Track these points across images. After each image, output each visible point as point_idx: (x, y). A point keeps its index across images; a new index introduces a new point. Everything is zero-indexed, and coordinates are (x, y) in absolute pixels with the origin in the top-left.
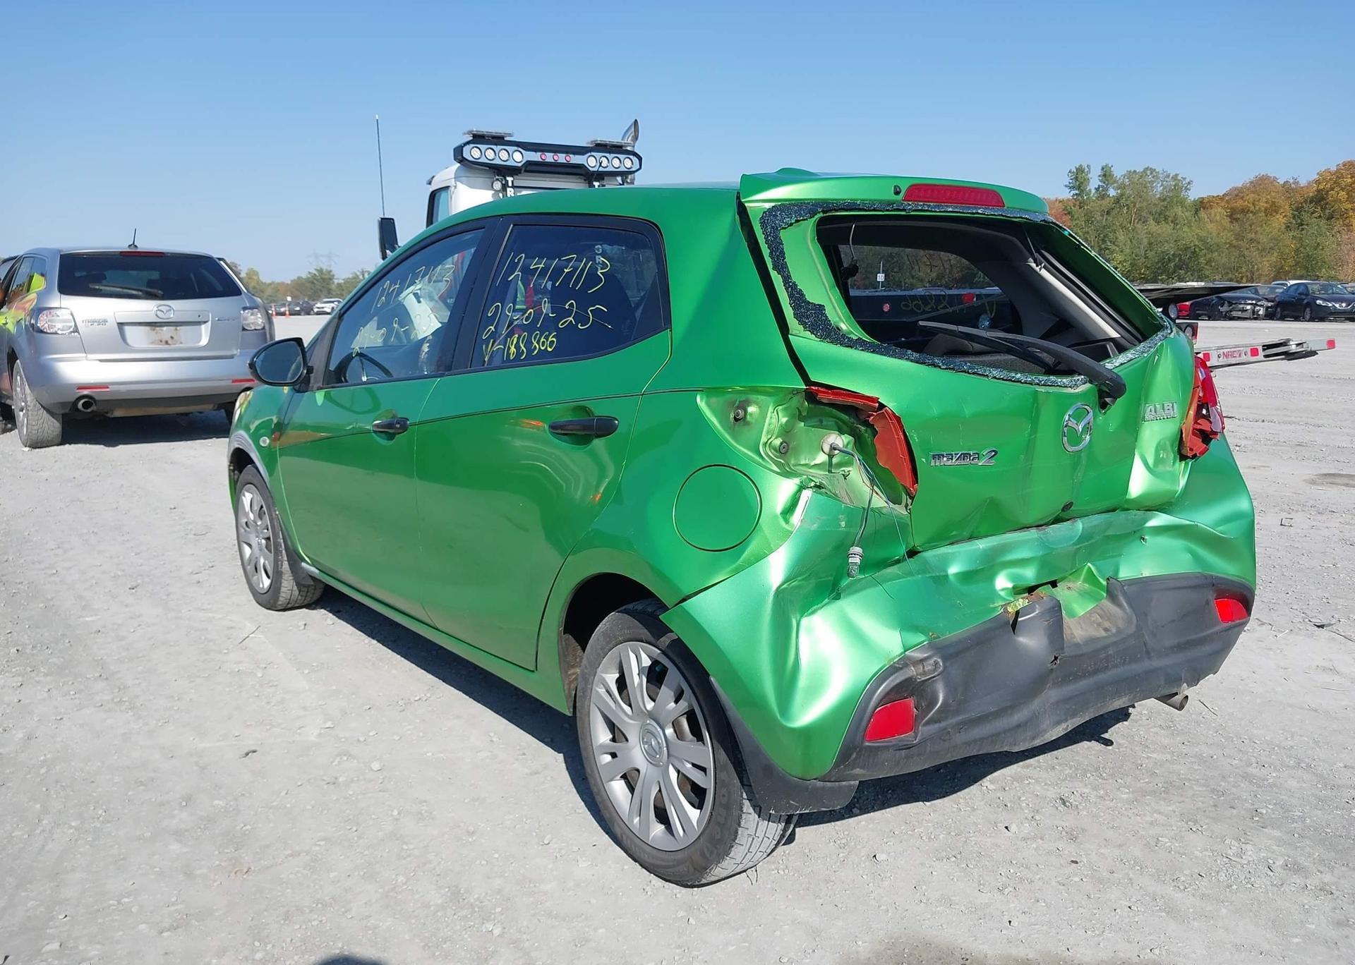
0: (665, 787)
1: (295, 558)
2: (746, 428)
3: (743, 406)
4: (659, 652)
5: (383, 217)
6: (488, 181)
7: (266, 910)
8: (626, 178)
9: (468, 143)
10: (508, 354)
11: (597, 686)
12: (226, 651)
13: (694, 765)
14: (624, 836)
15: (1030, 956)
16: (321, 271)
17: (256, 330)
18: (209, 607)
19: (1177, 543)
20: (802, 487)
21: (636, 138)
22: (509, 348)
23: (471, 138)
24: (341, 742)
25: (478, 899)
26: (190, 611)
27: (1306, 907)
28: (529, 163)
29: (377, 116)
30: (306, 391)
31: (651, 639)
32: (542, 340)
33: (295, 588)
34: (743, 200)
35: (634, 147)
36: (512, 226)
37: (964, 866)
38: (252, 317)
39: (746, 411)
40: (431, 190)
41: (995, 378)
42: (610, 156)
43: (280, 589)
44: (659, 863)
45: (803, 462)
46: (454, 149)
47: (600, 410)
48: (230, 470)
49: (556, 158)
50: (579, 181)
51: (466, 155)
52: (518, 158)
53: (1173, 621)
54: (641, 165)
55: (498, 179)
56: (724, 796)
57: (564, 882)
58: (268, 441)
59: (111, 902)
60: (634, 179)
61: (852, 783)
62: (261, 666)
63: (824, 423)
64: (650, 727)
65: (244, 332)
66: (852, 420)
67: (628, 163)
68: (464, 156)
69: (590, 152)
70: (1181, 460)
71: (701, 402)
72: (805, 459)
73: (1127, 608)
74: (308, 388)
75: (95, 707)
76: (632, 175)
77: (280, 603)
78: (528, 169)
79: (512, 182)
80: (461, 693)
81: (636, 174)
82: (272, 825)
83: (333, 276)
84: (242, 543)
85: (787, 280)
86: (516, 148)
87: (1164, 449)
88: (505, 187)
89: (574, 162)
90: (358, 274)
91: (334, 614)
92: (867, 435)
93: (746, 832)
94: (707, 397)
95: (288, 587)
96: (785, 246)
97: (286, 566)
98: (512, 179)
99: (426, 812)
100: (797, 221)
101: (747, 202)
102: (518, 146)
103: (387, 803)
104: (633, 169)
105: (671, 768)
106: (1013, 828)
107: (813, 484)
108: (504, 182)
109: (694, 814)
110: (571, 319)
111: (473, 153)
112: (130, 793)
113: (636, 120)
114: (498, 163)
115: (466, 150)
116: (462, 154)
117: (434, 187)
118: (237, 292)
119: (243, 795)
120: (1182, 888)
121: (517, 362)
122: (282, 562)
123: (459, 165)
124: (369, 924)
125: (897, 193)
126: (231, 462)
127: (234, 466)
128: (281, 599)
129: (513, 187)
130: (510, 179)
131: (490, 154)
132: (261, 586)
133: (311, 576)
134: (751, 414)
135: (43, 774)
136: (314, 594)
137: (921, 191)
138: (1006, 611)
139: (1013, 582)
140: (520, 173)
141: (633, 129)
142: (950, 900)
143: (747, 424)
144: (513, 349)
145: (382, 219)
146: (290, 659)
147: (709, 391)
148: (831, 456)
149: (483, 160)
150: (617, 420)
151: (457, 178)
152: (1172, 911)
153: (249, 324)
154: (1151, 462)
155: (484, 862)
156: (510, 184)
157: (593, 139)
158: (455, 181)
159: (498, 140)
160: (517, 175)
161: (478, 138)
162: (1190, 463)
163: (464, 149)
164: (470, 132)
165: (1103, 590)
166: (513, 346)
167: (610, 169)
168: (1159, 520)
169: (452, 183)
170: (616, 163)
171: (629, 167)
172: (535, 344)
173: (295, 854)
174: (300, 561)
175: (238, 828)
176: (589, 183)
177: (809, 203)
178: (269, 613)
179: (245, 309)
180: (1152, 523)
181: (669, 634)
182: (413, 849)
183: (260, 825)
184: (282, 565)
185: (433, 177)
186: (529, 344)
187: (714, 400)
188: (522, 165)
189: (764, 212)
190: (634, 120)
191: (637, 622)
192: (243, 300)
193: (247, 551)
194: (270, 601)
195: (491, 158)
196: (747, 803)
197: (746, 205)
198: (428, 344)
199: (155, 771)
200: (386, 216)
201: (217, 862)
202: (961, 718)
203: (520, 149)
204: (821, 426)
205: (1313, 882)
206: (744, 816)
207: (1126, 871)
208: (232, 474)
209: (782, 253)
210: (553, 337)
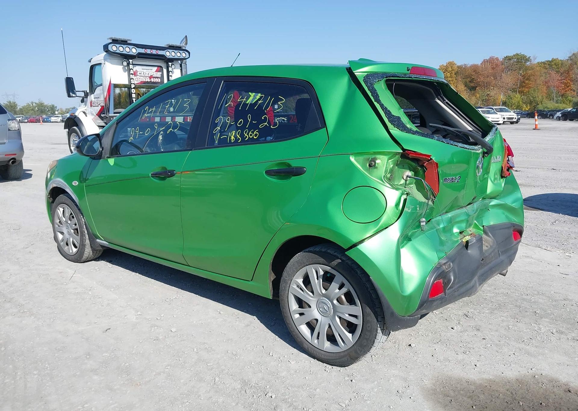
0: (334, 325)
1: (93, 237)
2: (375, 170)
3: (374, 160)
4: (330, 268)
5: (67, 77)
6: (120, 62)
7: (160, 401)
8: (183, 61)
9: (110, 43)
10: (230, 140)
11: (293, 285)
12: (65, 284)
13: (350, 315)
14: (309, 348)
15: (491, 377)
16: (10, 102)
17: (15, 130)
18: (43, 263)
19: (500, 211)
20: (402, 194)
21: (186, 44)
22: (230, 137)
23: (112, 41)
24: (149, 321)
25: (255, 383)
26: (34, 266)
27: (573, 346)
28: (139, 54)
29: (62, 29)
30: (101, 159)
31: (326, 263)
32: (250, 133)
33: (91, 252)
34: (354, 72)
35: (185, 47)
36: (223, 81)
37: (445, 345)
38: (13, 124)
39: (375, 163)
40: (91, 65)
41: (460, 147)
42: (176, 51)
43: (84, 252)
44: (330, 358)
45: (396, 184)
46: (104, 46)
47: (295, 164)
48: (48, 197)
49: (151, 51)
50: (163, 62)
51: (110, 49)
52: (134, 51)
53: (503, 241)
54: (189, 56)
55: (125, 61)
56: (369, 327)
57: (289, 371)
58: (77, 183)
59: (79, 407)
60: (186, 62)
61: (419, 316)
62: (88, 289)
63: (405, 166)
64: (323, 301)
65: (9, 131)
66: (416, 165)
67: (184, 55)
68: (109, 49)
69: (167, 49)
70: (502, 178)
71: (352, 159)
72: (397, 182)
73: (492, 237)
74: (101, 158)
75: (12, 316)
76: (185, 60)
77: (83, 259)
78: (139, 56)
79: (132, 62)
80: (193, 294)
81: (187, 60)
82: (138, 362)
83: (17, 104)
84: (56, 232)
85: (382, 106)
86: (133, 47)
87: (497, 174)
88: (128, 64)
89: (160, 54)
90: (30, 104)
91: (109, 263)
92: (421, 171)
93: (378, 341)
94: (355, 157)
95: (88, 251)
96: (378, 92)
97: (87, 242)
98: (132, 60)
99: (209, 348)
100: (378, 81)
101: (355, 72)
102: (134, 46)
103: (188, 346)
104: (186, 57)
105: (337, 317)
106: (455, 328)
107: (406, 193)
108: (128, 62)
109: (349, 335)
110: (266, 123)
111: (113, 48)
112: (56, 355)
113: (186, 36)
114: (125, 53)
115: (110, 46)
116: (108, 49)
117: (93, 63)
118: (5, 112)
119: (115, 350)
120: (527, 344)
121: (236, 143)
122: (85, 240)
123: (106, 53)
124: (213, 401)
125: (408, 70)
126: (49, 194)
127: (50, 196)
128: (84, 257)
129: (133, 64)
130: (131, 61)
131: (121, 49)
132: (71, 251)
133: (101, 245)
134: (378, 164)
135: (3, 351)
136: (99, 254)
137: (415, 69)
138: (462, 241)
139: (459, 230)
140: (136, 58)
141: (185, 40)
142: (448, 359)
143: (376, 168)
144: (233, 138)
145: (67, 78)
146: (100, 285)
147: (356, 154)
148: (406, 181)
149: (118, 51)
150: (305, 168)
151: (105, 59)
152: (528, 353)
153: (11, 127)
154: (492, 179)
155: (249, 367)
156: (131, 63)
157: (168, 44)
158: (104, 61)
159: (124, 42)
160: (134, 59)
161: (115, 41)
162: (505, 179)
163: (109, 46)
164: (110, 39)
165: (482, 231)
166: (233, 136)
167: (176, 57)
168: (494, 202)
169: (102, 62)
170: (179, 54)
171: (185, 56)
172: (246, 135)
173: (159, 374)
174: (96, 239)
175: (122, 365)
176: (167, 63)
177: (380, 74)
178: (76, 264)
179: (9, 120)
180: (492, 203)
181: (336, 260)
182: (213, 365)
183: (133, 363)
184: (85, 241)
185: (92, 59)
186: (242, 135)
187: (357, 158)
188: (136, 55)
189: (364, 77)
190: (185, 36)
191: (317, 256)
192: (8, 115)
193: (60, 236)
194: (78, 259)
195: (122, 51)
196: (379, 329)
197: (355, 74)
198: (162, 136)
199: (63, 343)
200: (69, 77)
201: (122, 382)
202: (458, 286)
203: (135, 47)
204: (403, 168)
205: (570, 337)
206: (378, 334)
207: (504, 340)
208: (49, 199)
209: (377, 95)
210: (256, 132)
